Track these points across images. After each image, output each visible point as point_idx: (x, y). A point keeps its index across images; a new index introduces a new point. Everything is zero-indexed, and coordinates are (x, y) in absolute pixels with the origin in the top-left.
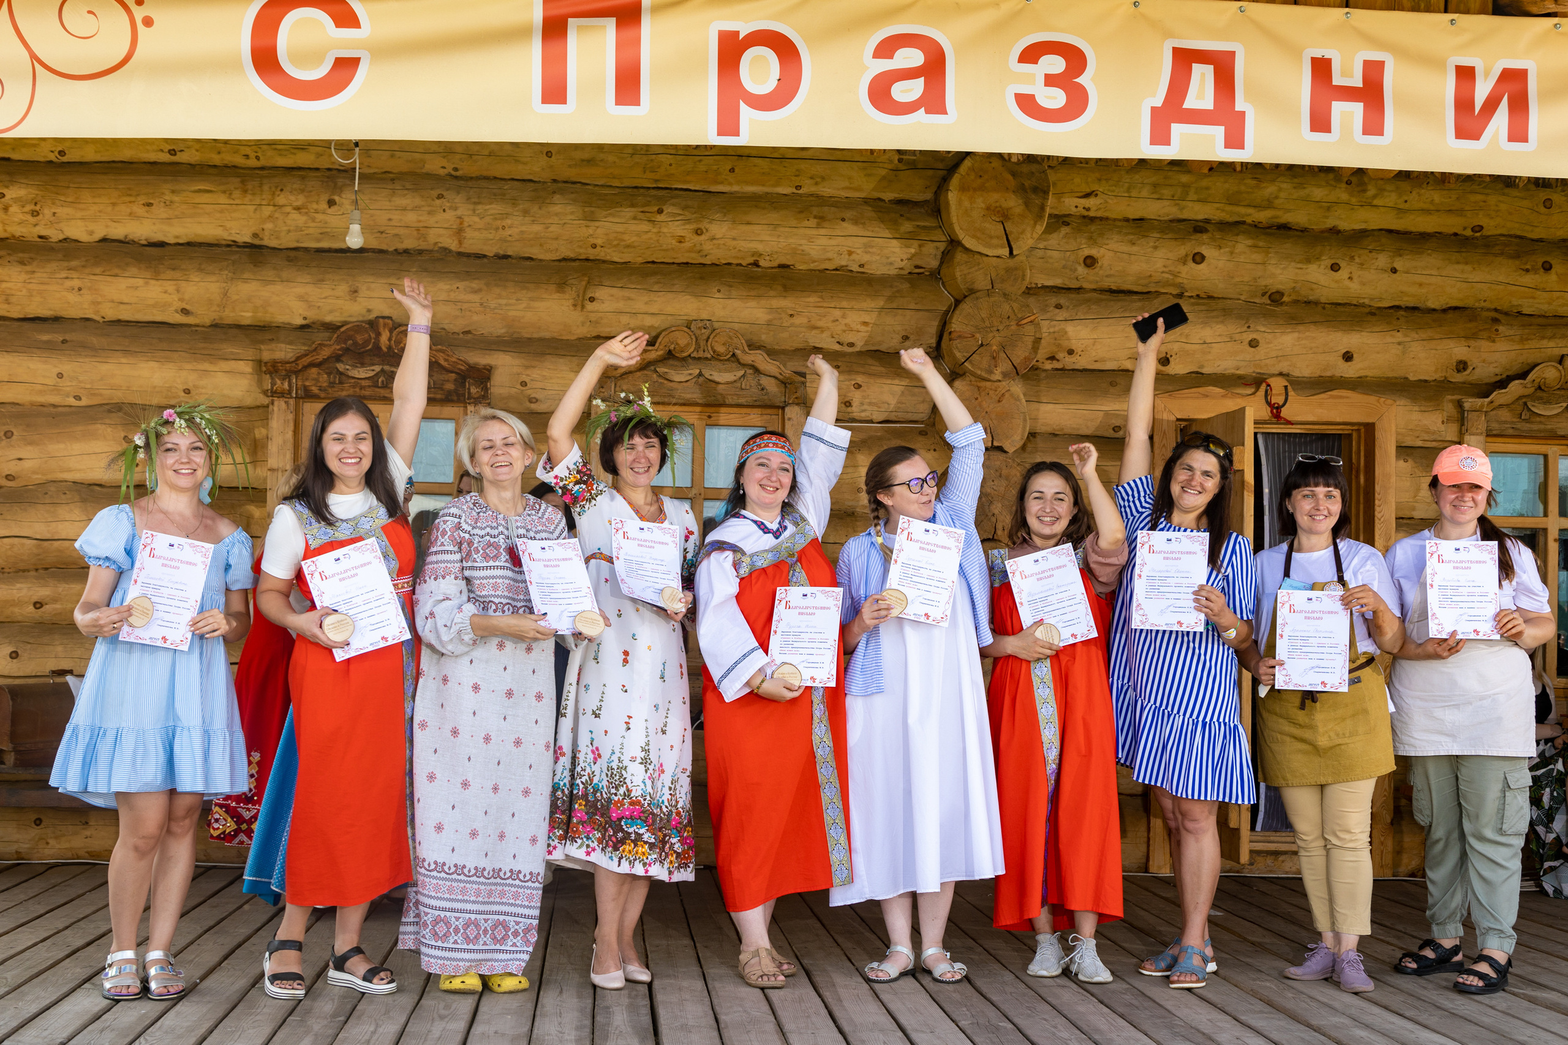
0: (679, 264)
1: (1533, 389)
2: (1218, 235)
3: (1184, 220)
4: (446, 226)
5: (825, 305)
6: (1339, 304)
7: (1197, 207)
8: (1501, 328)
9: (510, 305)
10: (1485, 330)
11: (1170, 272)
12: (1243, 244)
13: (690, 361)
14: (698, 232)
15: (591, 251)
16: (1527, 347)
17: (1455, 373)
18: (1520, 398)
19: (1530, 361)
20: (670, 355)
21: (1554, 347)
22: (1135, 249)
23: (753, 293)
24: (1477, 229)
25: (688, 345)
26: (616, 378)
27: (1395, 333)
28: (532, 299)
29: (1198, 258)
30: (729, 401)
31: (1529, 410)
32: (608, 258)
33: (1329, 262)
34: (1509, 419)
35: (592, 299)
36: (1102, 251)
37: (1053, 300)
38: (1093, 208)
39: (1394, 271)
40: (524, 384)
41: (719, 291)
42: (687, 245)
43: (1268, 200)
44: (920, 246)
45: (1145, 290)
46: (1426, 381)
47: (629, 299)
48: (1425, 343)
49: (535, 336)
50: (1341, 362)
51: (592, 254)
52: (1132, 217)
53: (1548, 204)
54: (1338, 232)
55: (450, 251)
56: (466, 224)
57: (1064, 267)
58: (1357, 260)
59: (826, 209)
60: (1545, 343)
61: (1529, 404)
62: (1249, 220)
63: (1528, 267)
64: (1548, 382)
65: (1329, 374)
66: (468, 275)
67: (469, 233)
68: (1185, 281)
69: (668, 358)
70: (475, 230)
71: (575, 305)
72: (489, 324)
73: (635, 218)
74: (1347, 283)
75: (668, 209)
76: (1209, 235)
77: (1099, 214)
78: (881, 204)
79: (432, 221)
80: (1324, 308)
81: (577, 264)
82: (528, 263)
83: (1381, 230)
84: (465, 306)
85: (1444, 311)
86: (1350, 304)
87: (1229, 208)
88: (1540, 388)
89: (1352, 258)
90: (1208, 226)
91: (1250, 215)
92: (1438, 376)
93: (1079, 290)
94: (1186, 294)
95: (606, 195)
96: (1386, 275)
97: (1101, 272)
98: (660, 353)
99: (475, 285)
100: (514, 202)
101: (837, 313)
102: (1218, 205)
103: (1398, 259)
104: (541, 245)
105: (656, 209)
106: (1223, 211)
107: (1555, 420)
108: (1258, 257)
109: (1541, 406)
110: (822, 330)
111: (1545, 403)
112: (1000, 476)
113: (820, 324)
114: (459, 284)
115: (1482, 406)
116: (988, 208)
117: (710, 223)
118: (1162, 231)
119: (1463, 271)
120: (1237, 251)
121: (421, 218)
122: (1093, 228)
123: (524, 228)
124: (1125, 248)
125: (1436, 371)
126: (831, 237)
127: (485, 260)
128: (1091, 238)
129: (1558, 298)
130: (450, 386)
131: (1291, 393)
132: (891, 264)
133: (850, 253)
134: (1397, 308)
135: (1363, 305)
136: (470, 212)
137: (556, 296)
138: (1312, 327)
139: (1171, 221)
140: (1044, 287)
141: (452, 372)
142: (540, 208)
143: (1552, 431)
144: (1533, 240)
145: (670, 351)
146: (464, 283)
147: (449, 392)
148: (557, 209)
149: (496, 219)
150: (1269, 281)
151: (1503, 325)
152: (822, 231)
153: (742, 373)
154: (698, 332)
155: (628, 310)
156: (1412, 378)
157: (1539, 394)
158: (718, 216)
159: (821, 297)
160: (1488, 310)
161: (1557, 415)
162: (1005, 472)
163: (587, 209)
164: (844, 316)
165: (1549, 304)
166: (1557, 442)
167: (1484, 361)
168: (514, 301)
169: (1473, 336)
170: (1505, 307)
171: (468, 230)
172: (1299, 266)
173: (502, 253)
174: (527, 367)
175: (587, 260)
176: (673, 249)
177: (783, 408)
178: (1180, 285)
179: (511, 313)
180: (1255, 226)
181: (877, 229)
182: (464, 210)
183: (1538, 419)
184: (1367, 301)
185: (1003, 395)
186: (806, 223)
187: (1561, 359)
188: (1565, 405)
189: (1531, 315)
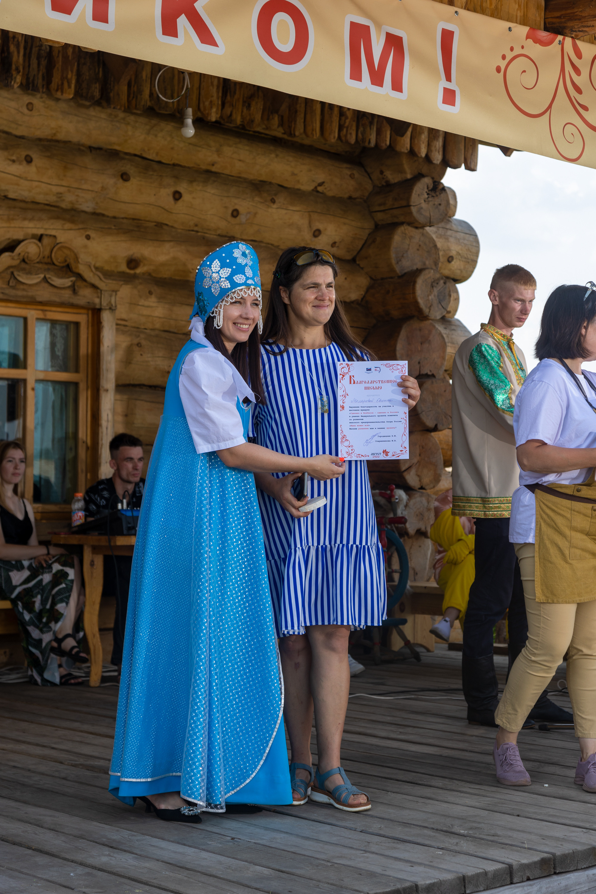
1: (18, 261)
16: (12, 225)
18: (9, 267)
19: (15, 237)
21: (33, 227)
31: (15, 278)
53: (30, 107)
60: (26, 224)
61: (16, 273)
63: (14, 158)
64: (30, 256)
88: (24, 261)
107: (35, 288)
109: (24, 276)
111: (27, 273)
129: (36, 187)
143: (31, 297)
144: (16, 136)
157: (23, 265)
161: (36, 284)
165: (30, 191)
166: (34, 307)
183: (22, 287)
187: (40, 238)
188: (42, 276)
189: (14, 200)
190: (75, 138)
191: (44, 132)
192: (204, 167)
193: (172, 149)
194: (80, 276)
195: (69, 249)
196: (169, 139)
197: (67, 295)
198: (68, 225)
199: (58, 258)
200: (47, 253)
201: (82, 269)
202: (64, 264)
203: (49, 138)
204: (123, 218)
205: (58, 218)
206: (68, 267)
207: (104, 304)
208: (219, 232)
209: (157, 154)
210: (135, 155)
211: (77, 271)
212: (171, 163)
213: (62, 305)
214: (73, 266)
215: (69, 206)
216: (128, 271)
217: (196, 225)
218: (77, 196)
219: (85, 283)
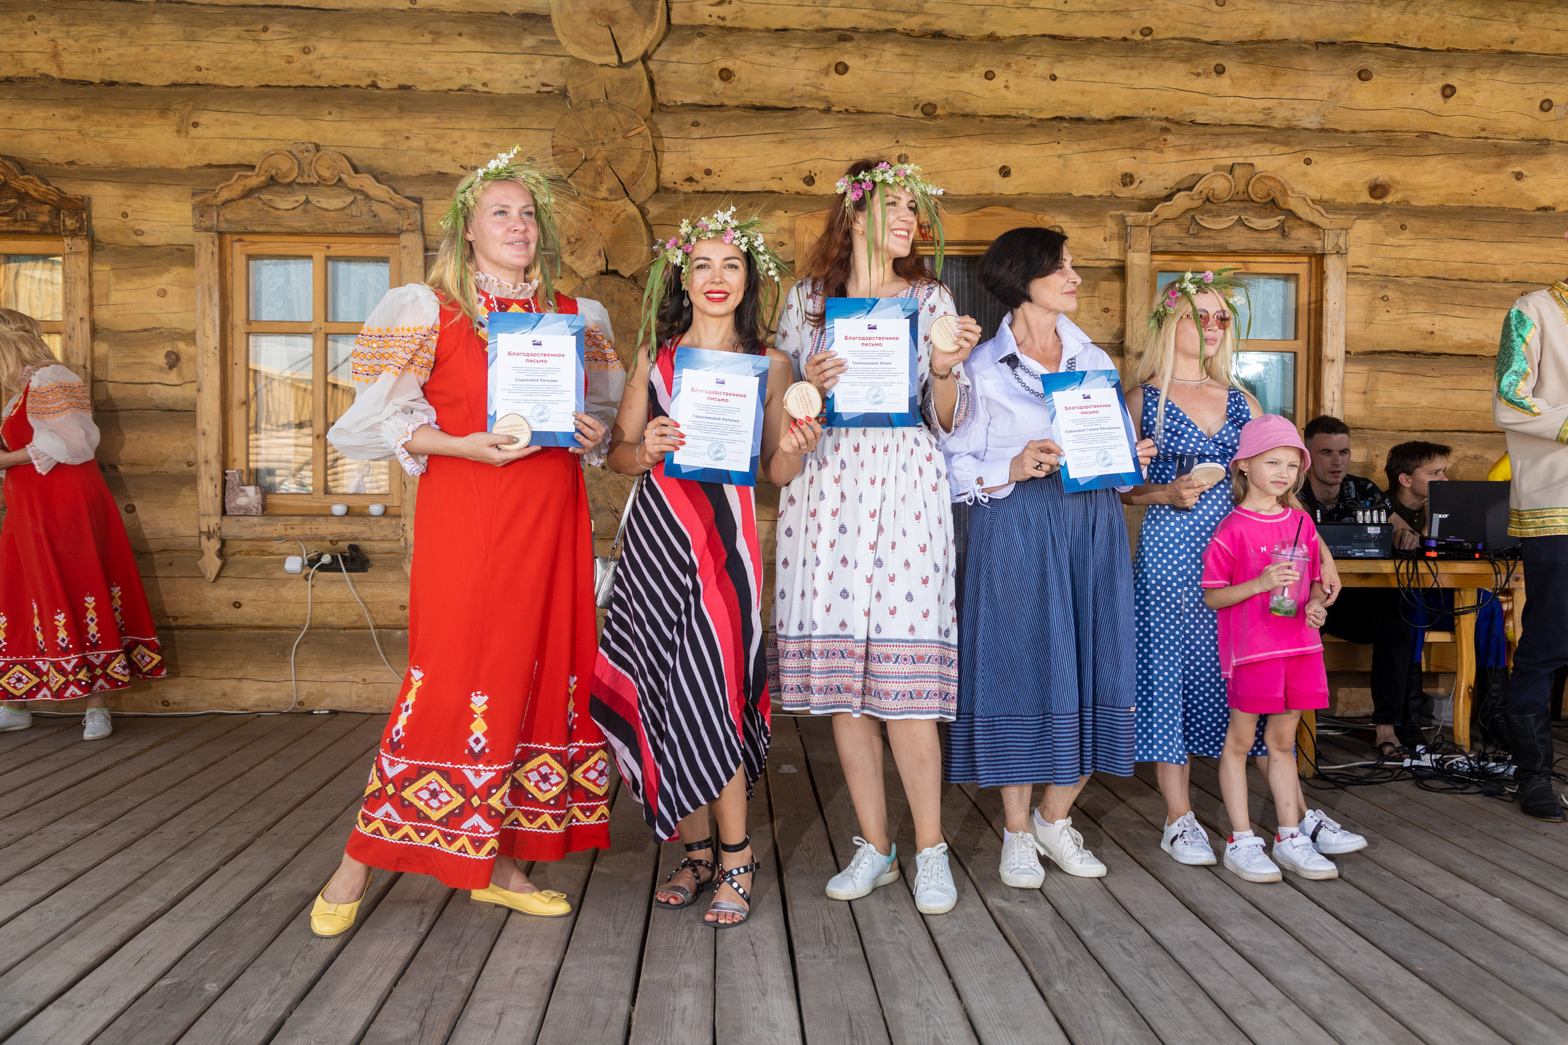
0: (296, 87)
1: (1200, 202)
2: (864, 44)
3: (831, 29)
4: (40, 49)
5: (442, 126)
6: (999, 117)
7: (843, 13)
8: (1170, 138)
9: (111, 132)
10: (1152, 139)
11: (813, 85)
12: (889, 53)
13: (296, 187)
14: (306, 51)
15: (197, 74)
16: (1198, 157)
17: (1121, 188)
18: (1187, 211)
19: (1197, 172)
20: (272, 182)
21: (1226, 156)
22: (774, 60)
23: (367, 115)
24: (1146, 32)
25: (291, 170)
26: (218, 207)
27: (1055, 145)
28: (132, 126)
29: (840, 68)
30: (341, 228)
31: (1198, 224)
32: (218, 82)
33: (983, 70)
34: (1175, 234)
35: (195, 125)
36: (738, 62)
37: (690, 117)
38: (729, 18)
39: (1054, 78)
40: (125, 215)
41: (330, 113)
42: (296, 65)
43: (917, 5)
44: (544, 61)
45: (790, 106)
46: (1091, 197)
47: (236, 123)
48: (1087, 155)
49: (144, 166)
50: (998, 178)
51: (199, 77)
52: (774, 27)
54: (998, 38)
55: (53, 79)
56: (60, 48)
57: (700, 82)
58: (1014, 67)
59: (444, 24)
60: (1218, 153)
61: (1197, 218)
62: (900, 28)
63: (1200, 71)
64: (1216, 192)
65: (987, 191)
66: (67, 102)
67: (66, 58)
68: (830, 94)
69: (273, 185)
70: (72, 53)
71: (178, 132)
72: (92, 154)
73: (239, 38)
74: (1003, 92)
75: (275, 27)
76: (854, 43)
77: (736, 24)
78: (505, 18)
79: (24, 45)
80: (982, 121)
81: (188, 89)
82: (137, 89)
83: (1043, 36)
84: (62, 134)
85: (1111, 121)
86: (1010, 117)
87: (877, 14)
88: (1208, 199)
89: (1008, 65)
90: (854, 35)
91: (899, 22)
92: (1104, 191)
93: (721, 106)
94: (834, 109)
95: (211, 14)
96: (1044, 83)
97: (740, 87)
98: (262, 179)
99: (73, 111)
100: (111, 22)
101: (456, 135)
102: (863, 11)
103: (1058, 65)
104: (144, 69)
105: (261, 27)
106: (870, 17)
107: (1226, 234)
108: (906, 66)
109: (1210, 220)
110: (442, 153)
111: (1214, 216)
112: (612, 301)
113: (439, 146)
114: (55, 112)
115: (1146, 220)
116: (593, 12)
117: (319, 40)
118: (805, 41)
119: (1128, 77)
120: (883, 60)
121: (13, 42)
122: (730, 39)
123: (121, 51)
124: (763, 59)
125: (1101, 186)
126: (447, 53)
127: (92, 87)
128: (726, 49)
129: (1232, 104)
130: (44, 218)
131: (942, 211)
132: (516, 82)
133: (470, 71)
134: (1061, 119)
135: (1024, 117)
136: (64, 35)
137: (159, 121)
138: (966, 140)
139: (817, 31)
140: (683, 105)
141: (46, 203)
142: (138, 29)
143: (1222, 246)
144: (1208, 43)
145: (272, 177)
146: (64, 110)
147: (44, 225)
148: (156, 29)
149: (91, 41)
150: (919, 92)
151: (1173, 134)
152: (438, 47)
153: (351, 199)
154: (300, 156)
155: (235, 135)
156: (1076, 194)
157: (1208, 206)
158: (327, 33)
159: (439, 118)
160: (1159, 119)
161: (1228, 229)
162: (617, 297)
163: (188, 29)
164: (463, 138)
165: (1224, 111)
166: (1232, 259)
167: (1151, 174)
168: (113, 128)
169: (1141, 147)
170: (1177, 116)
171: (63, 53)
172: (951, 74)
173: (107, 79)
174: (128, 197)
175: (198, 85)
176: (283, 70)
177: (397, 236)
178: (824, 99)
179: (113, 141)
180: (908, 34)
181: (497, 44)
182: (57, 32)
183: (1207, 234)
184: (1026, 113)
185: (618, 215)
186: (421, 39)
187: (1231, 169)
188: (1236, 217)
189: (1206, 124)
190: (1293, 34)
191: (1247, 32)
192: (1497, 48)
193: (1443, 28)
194: (1291, 213)
195: (1273, 178)
196: (1437, 15)
197: (1273, 240)
198: (1279, 149)
199: (1258, 192)
200: (1241, 187)
201: (1293, 204)
202: (1267, 200)
203: (1255, 38)
204: (1367, 132)
205: (1266, 141)
206: (1273, 200)
207: (1329, 246)
208: (1521, 136)
209: (1419, 38)
210: (1388, 45)
211: (1286, 207)
212: (1444, 48)
213: (1266, 252)
214: (1280, 201)
215: (1284, 124)
216: (1373, 201)
217: (1483, 130)
218: (1294, 109)
219: (1299, 222)
